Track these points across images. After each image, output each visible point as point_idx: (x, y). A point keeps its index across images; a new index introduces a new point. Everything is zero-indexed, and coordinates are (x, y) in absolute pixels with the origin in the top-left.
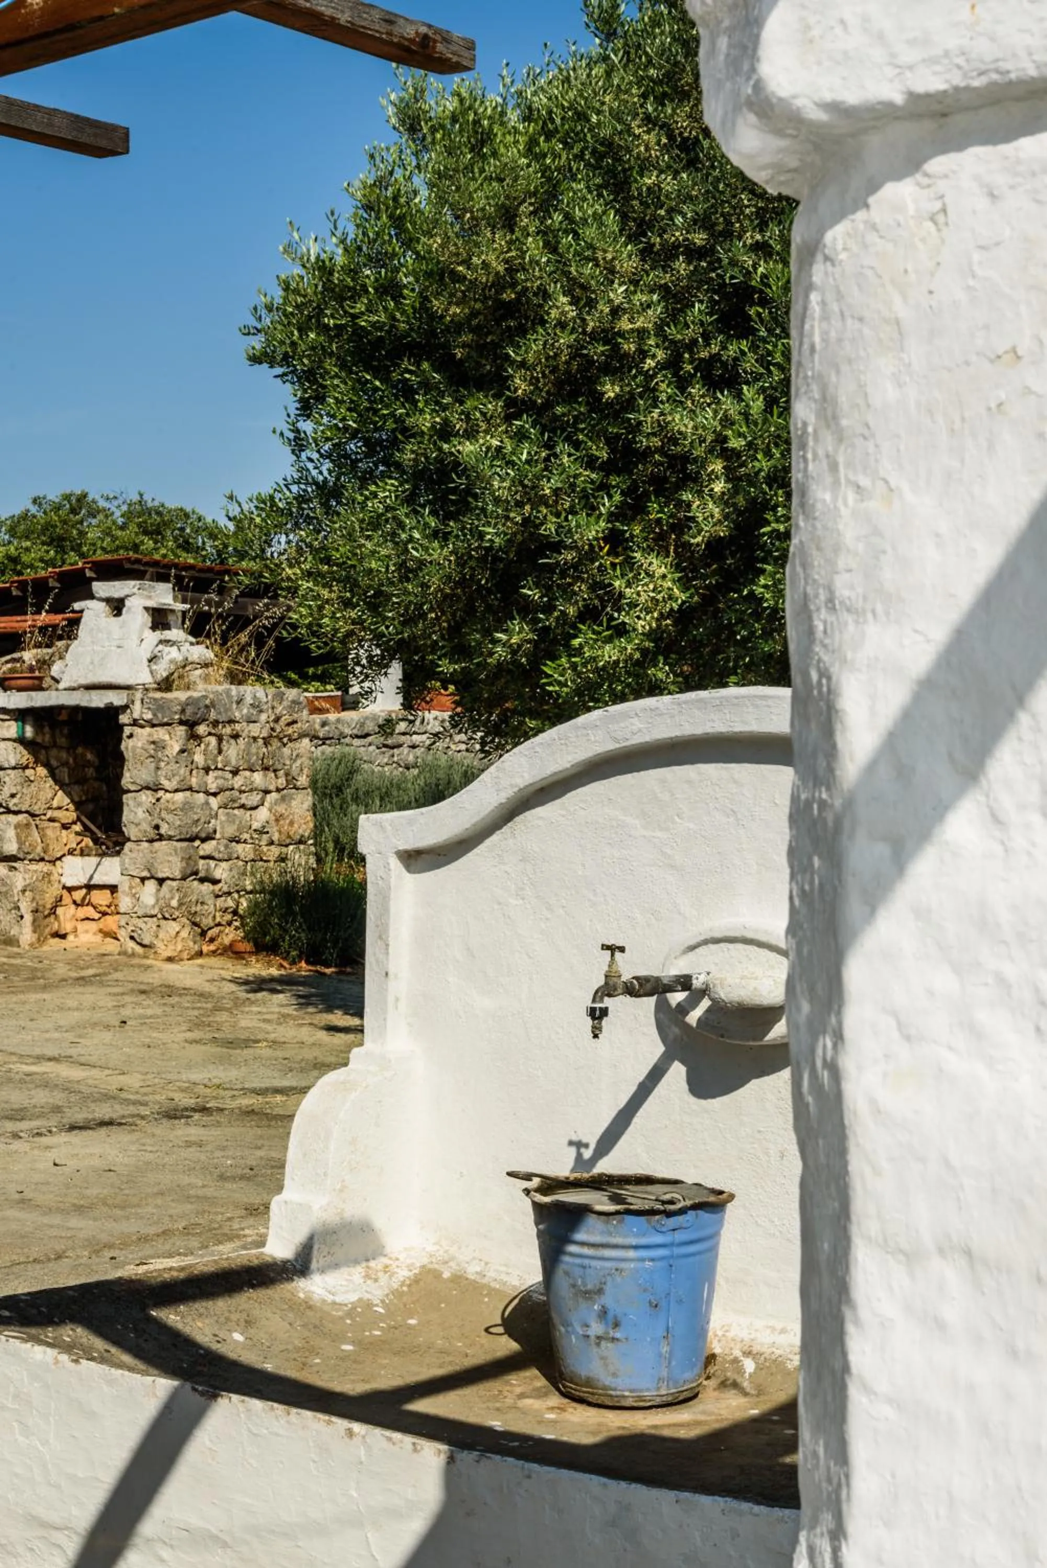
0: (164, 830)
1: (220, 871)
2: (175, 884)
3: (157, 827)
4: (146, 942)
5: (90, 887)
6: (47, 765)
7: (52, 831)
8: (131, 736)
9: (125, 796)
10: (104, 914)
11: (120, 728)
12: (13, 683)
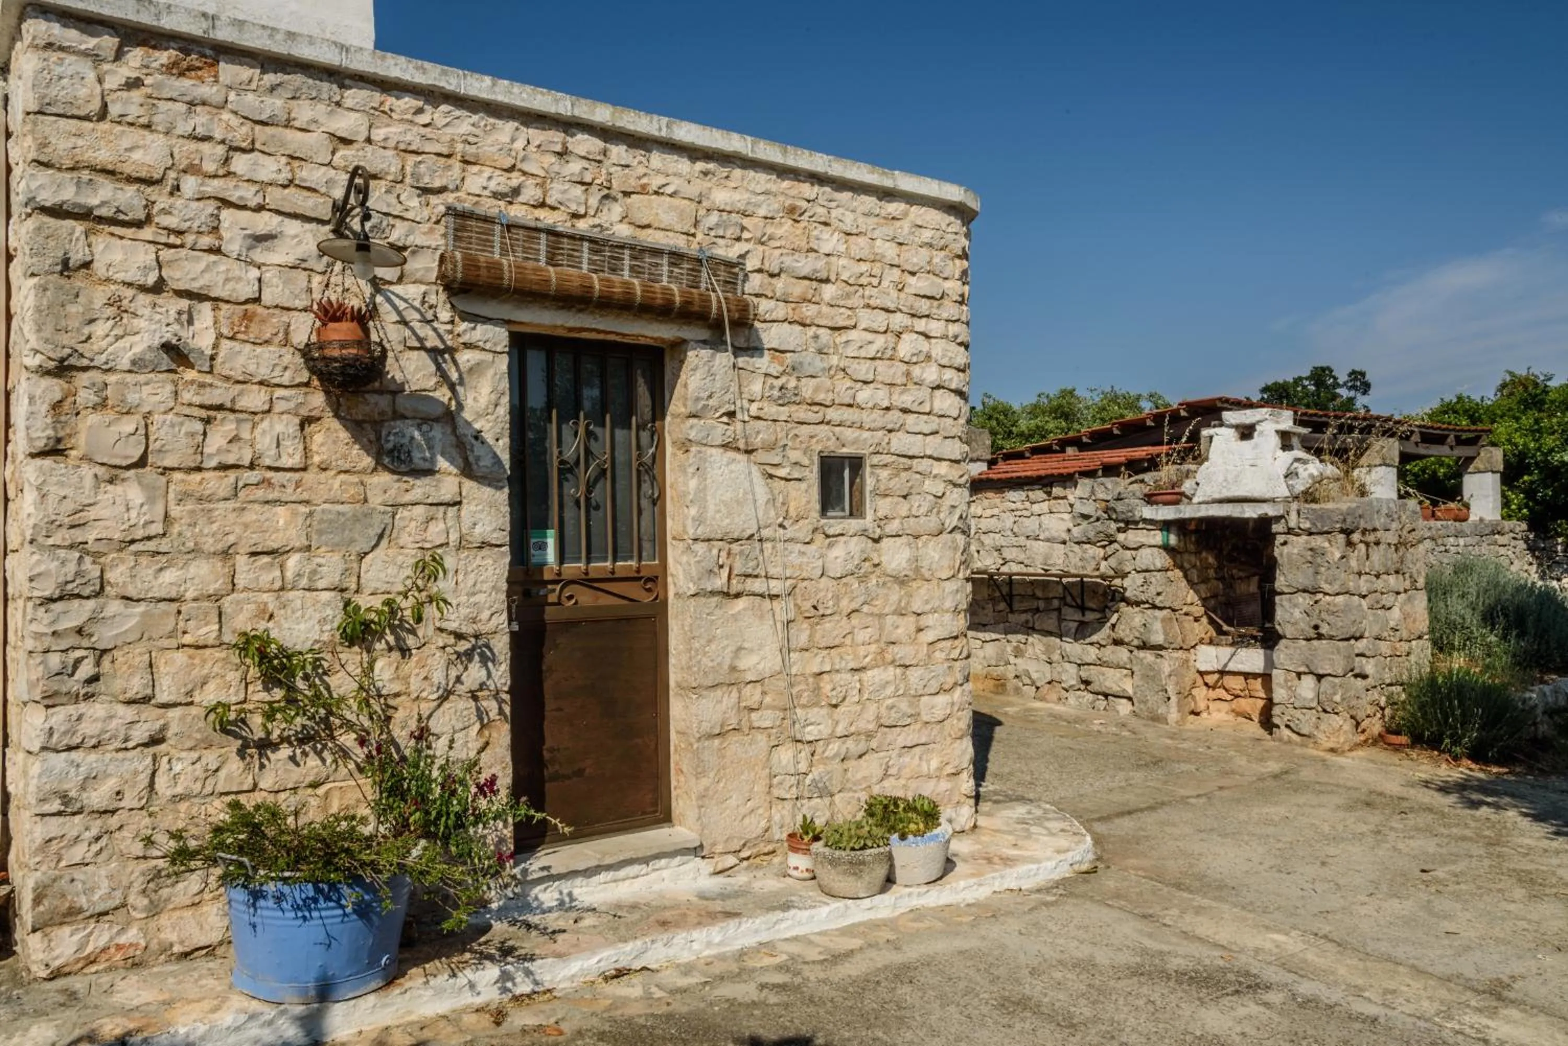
0: (1324, 629)
1: (1369, 667)
2: (1337, 680)
3: (1316, 627)
4: (1304, 731)
5: (1222, 673)
6: (1181, 568)
7: (1188, 622)
8: (1285, 543)
9: (1277, 598)
10: (1237, 696)
11: (1273, 536)
12: (1160, 498)
